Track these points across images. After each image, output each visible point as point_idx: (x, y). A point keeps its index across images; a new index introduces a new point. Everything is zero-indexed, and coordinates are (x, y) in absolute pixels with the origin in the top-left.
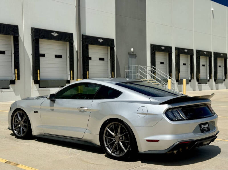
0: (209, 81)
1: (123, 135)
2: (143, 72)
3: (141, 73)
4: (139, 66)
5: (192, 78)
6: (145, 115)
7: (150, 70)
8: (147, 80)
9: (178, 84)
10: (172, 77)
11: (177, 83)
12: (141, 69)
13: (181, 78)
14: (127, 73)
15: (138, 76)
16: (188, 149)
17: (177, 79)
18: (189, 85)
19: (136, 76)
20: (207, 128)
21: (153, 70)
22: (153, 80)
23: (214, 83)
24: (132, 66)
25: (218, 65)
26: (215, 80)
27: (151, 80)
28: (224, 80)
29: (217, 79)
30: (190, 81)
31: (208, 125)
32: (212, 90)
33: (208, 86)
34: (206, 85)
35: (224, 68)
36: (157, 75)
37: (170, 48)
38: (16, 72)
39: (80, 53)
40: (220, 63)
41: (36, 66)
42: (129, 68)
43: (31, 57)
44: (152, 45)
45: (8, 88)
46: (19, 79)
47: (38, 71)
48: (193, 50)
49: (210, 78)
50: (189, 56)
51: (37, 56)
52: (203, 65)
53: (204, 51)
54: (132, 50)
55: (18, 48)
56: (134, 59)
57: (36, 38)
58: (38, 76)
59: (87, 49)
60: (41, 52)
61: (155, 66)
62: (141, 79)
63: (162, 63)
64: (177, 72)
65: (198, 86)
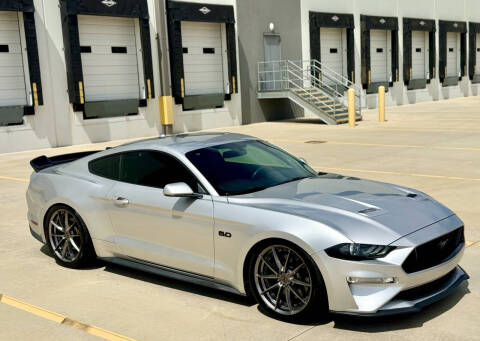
0: (429, 82)
2: (294, 74)
3: (291, 77)
4: (287, 62)
5: (394, 79)
7: (309, 68)
8: (304, 90)
9: (367, 93)
10: (354, 82)
11: (365, 90)
12: (292, 67)
14: (263, 77)
15: (285, 82)
17: (364, 82)
18: (389, 93)
19: (282, 83)
21: (315, 68)
22: (315, 91)
23: (440, 85)
24: (272, 63)
26: (442, 80)
27: (312, 91)
28: (460, 79)
29: (446, 77)
30: (391, 85)
32: (435, 102)
33: (428, 94)
34: (422, 92)
35: (459, 53)
36: (324, 78)
37: (350, 17)
38: (35, 89)
39: (164, 39)
40: (453, 42)
41: (75, 74)
42: (265, 65)
43: (62, 54)
44: (311, 14)
45: (21, 123)
46: (41, 103)
47: (80, 84)
48: (396, 19)
49: (432, 76)
50: (389, 33)
51: (75, 51)
52: (418, 50)
53: (420, 20)
54: (272, 26)
55: (35, 38)
56: (275, 47)
57: (71, 13)
58: (81, 94)
59: (179, 29)
60: (83, 43)
61: (319, 59)
62: (294, 90)
63: (333, 51)
64: (365, 68)
65: (407, 94)
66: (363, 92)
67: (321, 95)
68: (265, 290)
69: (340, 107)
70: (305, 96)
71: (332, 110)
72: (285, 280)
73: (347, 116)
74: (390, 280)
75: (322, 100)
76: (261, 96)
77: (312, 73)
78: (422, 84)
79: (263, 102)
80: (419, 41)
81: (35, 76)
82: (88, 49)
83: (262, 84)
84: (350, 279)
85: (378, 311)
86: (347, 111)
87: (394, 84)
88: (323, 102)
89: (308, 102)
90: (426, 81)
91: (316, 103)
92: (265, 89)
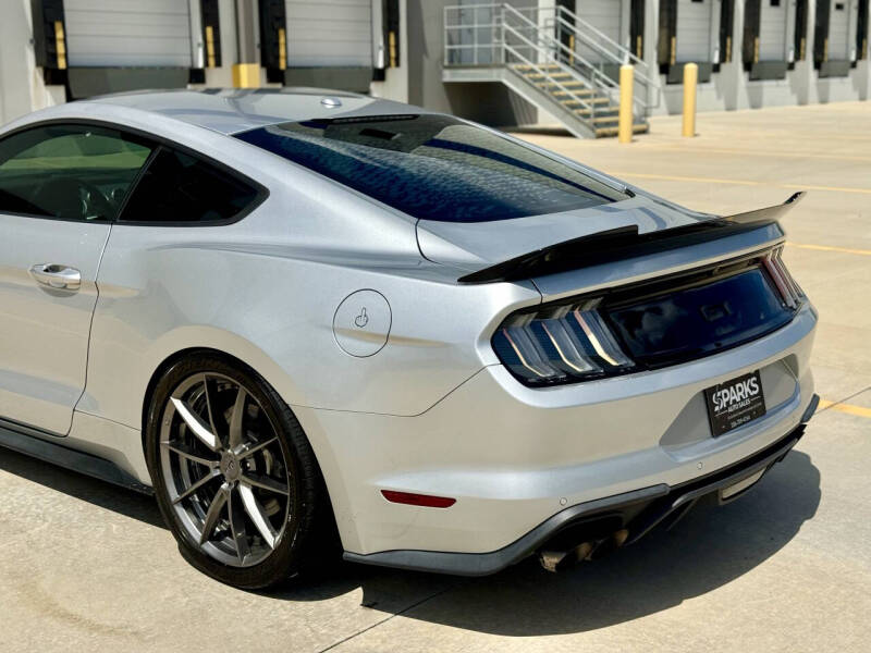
0: (791, 67)
1: (266, 447)
2: (518, 34)
3: (510, 39)
4: (503, 7)
5: (724, 57)
6: (375, 347)
7: (552, 23)
8: (536, 67)
9: (668, 83)
10: (642, 58)
11: (664, 77)
12: (513, 20)
13: (679, 59)
14: (455, 38)
15: (499, 50)
16: (628, 540)
17: (663, 60)
18: (711, 86)
19: (493, 51)
20: (748, 402)
21: (563, 24)
22: (559, 70)
23: (812, 74)
24: (473, 9)
26: (818, 65)
27: (551, 70)
28: (854, 65)
29: (826, 59)
30: (716, 69)
31: (758, 382)
32: (802, 108)
33: (788, 90)
34: (778, 86)
35: (854, 14)
36: (580, 47)
41: (47, 6)
42: (461, 14)
47: (59, 28)
49: (799, 56)
52: (775, 3)
58: (60, 49)
61: (572, 7)
62: (513, 66)
64: (665, 31)
65: (748, 88)
66: (657, 80)
67: (570, 78)
69: (605, 105)
70: (536, 80)
71: (589, 110)
73: (616, 124)
75: (571, 88)
76: (449, 76)
77: (556, 34)
78: (779, 70)
79: (452, 88)
83: (452, 52)
86: (616, 113)
87: (724, 67)
88: (571, 93)
89: (541, 91)
90: (787, 66)
91: (556, 93)
92: (460, 61)
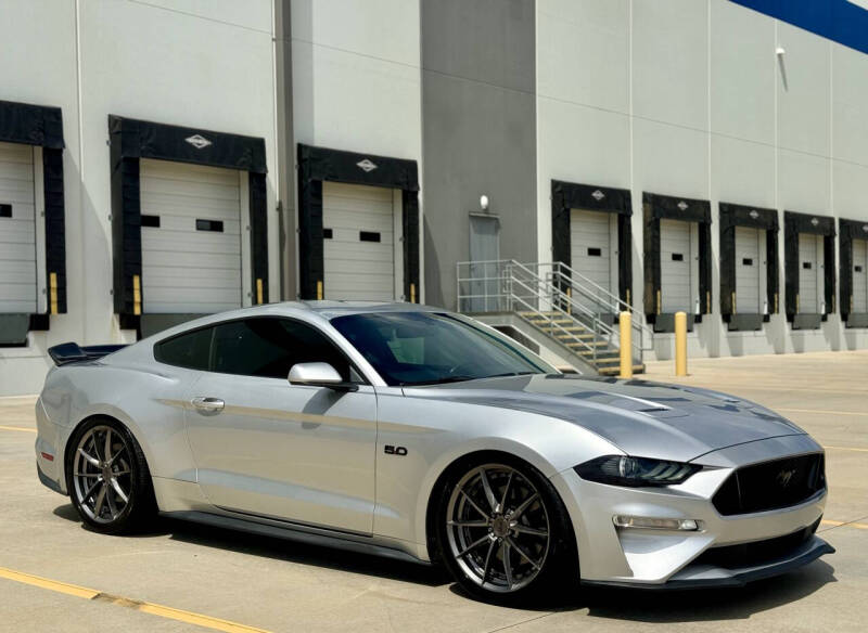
0: (766, 319)
2: (524, 285)
3: (519, 290)
4: (511, 262)
5: (704, 310)
7: (550, 277)
8: (541, 315)
9: (655, 332)
10: (631, 304)
11: (651, 325)
12: (519, 273)
13: (666, 311)
14: (466, 290)
15: (506, 299)
17: (651, 311)
18: (695, 334)
19: (499, 300)
21: (561, 277)
22: (561, 317)
23: (787, 327)
24: (482, 265)
25: (802, 259)
26: (791, 318)
27: (555, 318)
28: (824, 319)
29: (798, 313)
30: (698, 320)
32: (778, 356)
33: (765, 340)
34: (755, 336)
35: (822, 272)
36: (576, 295)
37: (625, 196)
38: (54, 284)
39: (291, 211)
40: (810, 252)
41: (128, 263)
42: (471, 269)
43: (107, 227)
44: (555, 184)
45: (24, 344)
46: (63, 309)
47: (136, 280)
48: (706, 205)
49: (772, 308)
50: (695, 227)
51: (130, 222)
52: (747, 262)
53: (751, 209)
54: (484, 201)
55: (61, 195)
56: (490, 237)
57: (127, 155)
58: (137, 298)
59: (318, 196)
60: (146, 209)
61: (568, 263)
62: (521, 314)
63: (594, 252)
64: (650, 285)
65: (728, 337)
66: (647, 329)
67: (573, 324)
68: (465, 548)
69: (605, 347)
70: (542, 326)
71: (592, 352)
72: (501, 528)
73: (618, 364)
74: (690, 525)
75: (574, 333)
77: (555, 284)
78: (756, 322)
80: (748, 246)
81: (56, 260)
82: (154, 221)
83: (464, 301)
84: (620, 519)
85: (669, 581)
86: (618, 355)
87: (704, 318)
88: (575, 337)
89: (547, 335)
90: (762, 318)
91: (561, 337)
92: (470, 309)
